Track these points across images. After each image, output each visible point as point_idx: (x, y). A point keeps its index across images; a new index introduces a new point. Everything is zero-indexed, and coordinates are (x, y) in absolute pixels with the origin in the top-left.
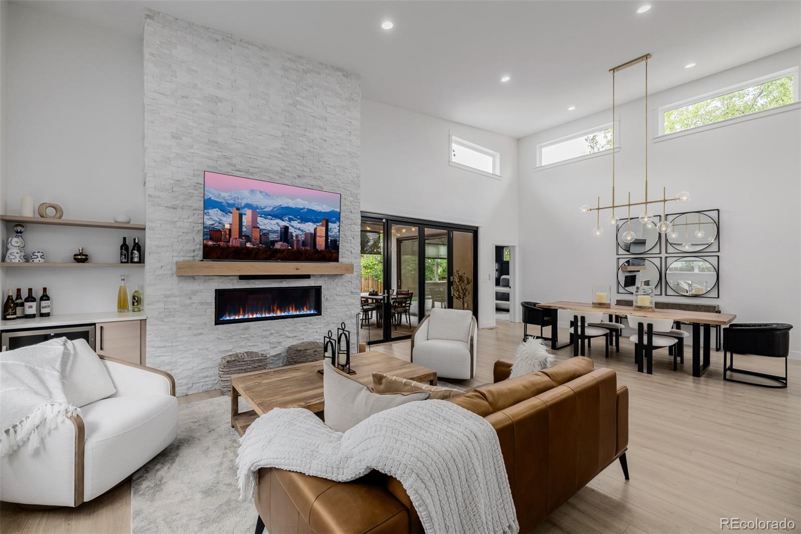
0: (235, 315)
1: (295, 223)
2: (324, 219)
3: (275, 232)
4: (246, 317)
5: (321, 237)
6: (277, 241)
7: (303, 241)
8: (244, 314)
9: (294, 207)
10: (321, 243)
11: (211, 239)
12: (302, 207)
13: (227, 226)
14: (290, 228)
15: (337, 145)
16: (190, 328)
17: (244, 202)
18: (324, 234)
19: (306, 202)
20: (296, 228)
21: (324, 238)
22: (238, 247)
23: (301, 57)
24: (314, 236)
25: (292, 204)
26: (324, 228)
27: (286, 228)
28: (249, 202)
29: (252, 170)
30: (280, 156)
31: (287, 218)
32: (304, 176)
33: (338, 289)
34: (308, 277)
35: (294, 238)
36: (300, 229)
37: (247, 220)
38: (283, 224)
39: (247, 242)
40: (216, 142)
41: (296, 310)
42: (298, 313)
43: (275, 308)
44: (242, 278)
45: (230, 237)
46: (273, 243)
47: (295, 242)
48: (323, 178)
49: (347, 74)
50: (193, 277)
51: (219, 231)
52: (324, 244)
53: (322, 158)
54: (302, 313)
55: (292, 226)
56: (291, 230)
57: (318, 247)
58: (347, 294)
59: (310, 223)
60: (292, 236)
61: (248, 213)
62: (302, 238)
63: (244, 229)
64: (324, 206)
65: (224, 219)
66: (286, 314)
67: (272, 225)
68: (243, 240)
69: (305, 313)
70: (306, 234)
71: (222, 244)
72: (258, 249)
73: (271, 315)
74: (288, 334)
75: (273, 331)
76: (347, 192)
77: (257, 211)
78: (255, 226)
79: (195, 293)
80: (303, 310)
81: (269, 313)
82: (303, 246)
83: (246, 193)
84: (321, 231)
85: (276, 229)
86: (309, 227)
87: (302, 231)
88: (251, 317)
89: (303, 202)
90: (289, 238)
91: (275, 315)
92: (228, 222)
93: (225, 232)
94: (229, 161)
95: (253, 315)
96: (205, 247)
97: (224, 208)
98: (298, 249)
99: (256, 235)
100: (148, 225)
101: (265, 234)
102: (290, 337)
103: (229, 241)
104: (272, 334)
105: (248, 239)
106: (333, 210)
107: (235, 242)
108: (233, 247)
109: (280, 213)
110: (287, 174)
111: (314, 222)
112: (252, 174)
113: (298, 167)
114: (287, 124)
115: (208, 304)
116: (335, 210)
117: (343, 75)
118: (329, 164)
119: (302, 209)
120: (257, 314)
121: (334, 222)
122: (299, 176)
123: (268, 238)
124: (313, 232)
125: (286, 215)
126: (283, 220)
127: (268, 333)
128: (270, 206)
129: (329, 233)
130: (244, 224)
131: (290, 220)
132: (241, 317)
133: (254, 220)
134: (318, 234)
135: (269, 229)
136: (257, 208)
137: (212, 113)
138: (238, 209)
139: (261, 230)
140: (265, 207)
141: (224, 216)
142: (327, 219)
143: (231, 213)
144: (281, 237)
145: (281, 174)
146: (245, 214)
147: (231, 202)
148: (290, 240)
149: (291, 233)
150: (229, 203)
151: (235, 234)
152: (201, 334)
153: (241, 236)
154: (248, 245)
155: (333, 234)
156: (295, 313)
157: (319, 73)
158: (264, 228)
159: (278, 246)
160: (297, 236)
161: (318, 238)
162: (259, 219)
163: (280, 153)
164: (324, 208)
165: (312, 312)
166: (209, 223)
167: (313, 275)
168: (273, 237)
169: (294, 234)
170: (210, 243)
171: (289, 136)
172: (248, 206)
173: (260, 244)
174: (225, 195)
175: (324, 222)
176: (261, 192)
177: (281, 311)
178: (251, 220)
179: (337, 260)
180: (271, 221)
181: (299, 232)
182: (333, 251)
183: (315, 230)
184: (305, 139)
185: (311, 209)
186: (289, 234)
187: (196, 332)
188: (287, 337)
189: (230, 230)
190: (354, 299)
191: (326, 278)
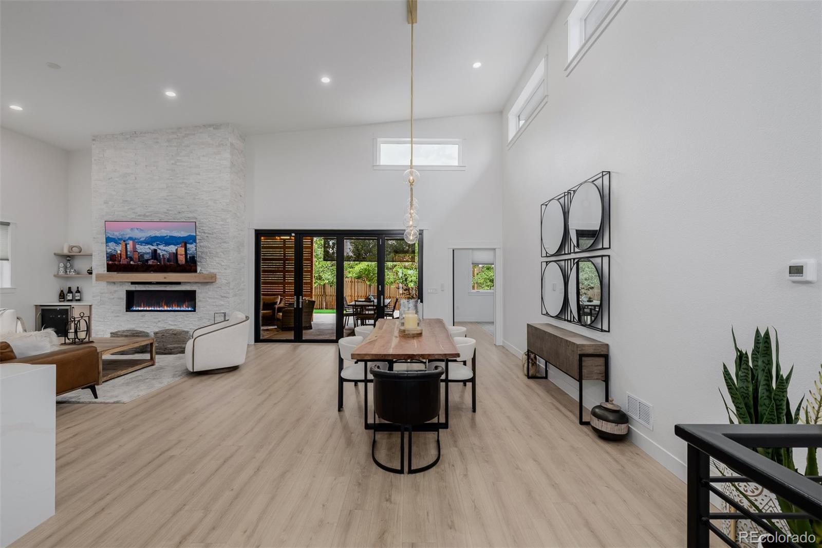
0: (139, 307)
1: (161, 247)
2: (183, 242)
3: (148, 253)
4: (145, 309)
5: (181, 255)
6: (149, 260)
7: (168, 259)
8: (144, 307)
9: (159, 236)
10: (182, 259)
11: (111, 260)
12: (166, 235)
13: (119, 252)
14: (158, 250)
15: (209, 184)
16: (112, 312)
17: (127, 236)
18: (184, 253)
19: (168, 232)
20: (162, 250)
21: (184, 256)
22: (125, 265)
23: (180, 128)
24: (176, 255)
25: (158, 234)
26: (183, 249)
27: (155, 251)
28: (131, 236)
29: (148, 214)
30: (165, 201)
31: (155, 244)
32: (183, 212)
33: (210, 293)
34: (179, 283)
35: (161, 257)
36: (165, 250)
37: (130, 247)
38: (153, 248)
39: (131, 261)
40: (127, 201)
41: (178, 306)
42: (179, 309)
43: (163, 304)
44: (133, 283)
45: (121, 258)
46: (147, 261)
47: (162, 260)
48: (197, 211)
49: (217, 127)
50: (114, 283)
51: (115, 255)
52: (184, 260)
53: (197, 196)
54: (182, 309)
55: (159, 249)
56: (159, 251)
57: (179, 262)
58: (218, 297)
59: (172, 246)
60: (160, 255)
61: (131, 242)
62: (167, 256)
63: (129, 253)
64: (182, 232)
65: (117, 248)
66: (171, 309)
67: (146, 249)
68: (128, 260)
69: (184, 309)
70: (170, 254)
71: (116, 263)
72: (138, 265)
73: (161, 309)
74: (170, 322)
75: (160, 320)
76: (218, 218)
77: (136, 241)
78: (135, 250)
79: (115, 291)
80: (183, 307)
81: (159, 307)
82: (168, 261)
83: (129, 231)
84: (181, 251)
85: (148, 252)
86: (172, 249)
87: (167, 252)
88: (148, 309)
89: (166, 231)
90: (158, 256)
91: (163, 309)
92: (119, 249)
93: (118, 255)
94: (134, 211)
95: (149, 308)
96: (108, 265)
97: (116, 241)
98: (165, 265)
99: (136, 256)
100: (93, 254)
101: (141, 256)
102: (172, 325)
103: (120, 261)
104: (159, 321)
105: (131, 259)
106: (190, 235)
107: (124, 261)
108: (123, 264)
109: (150, 241)
110: (170, 212)
111: (175, 245)
112: (147, 216)
113: (178, 207)
114: (171, 178)
115: (121, 298)
116: (192, 234)
117: (214, 128)
118: (203, 199)
119: (165, 236)
120: (151, 307)
121: (191, 243)
122: (179, 212)
123: (144, 258)
124: (175, 252)
125: (154, 242)
126: (153, 246)
127: (157, 320)
128: (143, 237)
129: (188, 252)
130: (128, 250)
131: (158, 245)
132: (142, 309)
133: (134, 247)
134: (179, 253)
135: (144, 252)
136: (136, 239)
137: (124, 183)
138: (124, 241)
139: (139, 253)
140: (141, 238)
141: (117, 246)
142: (185, 242)
143: (120, 244)
144: (152, 257)
145: (166, 213)
146: (128, 244)
147: (120, 237)
148: (159, 258)
149: (159, 253)
150: (118, 238)
151: (124, 256)
152: (118, 316)
153: (127, 258)
154: (132, 263)
155: (191, 252)
156: (177, 309)
157: (194, 134)
158: (140, 251)
159: (150, 262)
160: (163, 255)
161: (179, 256)
162: (137, 246)
163: (166, 199)
164: (183, 234)
165: (190, 309)
166: (109, 251)
167: (183, 282)
168: (146, 257)
169: (161, 254)
170: (110, 262)
171: (171, 186)
172: (130, 238)
173: (139, 261)
174: (117, 233)
175: (183, 244)
176: (137, 229)
177: (167, 306)
178: (132, 247)
179: (195, 271)
180: (145, 247)
181: (164, 253)
182: (192, 265)
183: (177, 250)
184: (184, 185)
185: (172, 236)
186: (158, 254)
187: (116, 315)
188: (170, 324)
189: (121, 254)
190: (224, 302)
191: (200, 285)
